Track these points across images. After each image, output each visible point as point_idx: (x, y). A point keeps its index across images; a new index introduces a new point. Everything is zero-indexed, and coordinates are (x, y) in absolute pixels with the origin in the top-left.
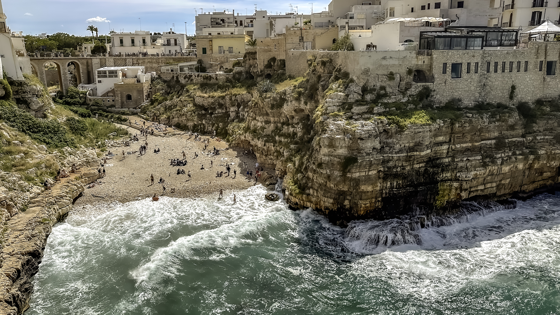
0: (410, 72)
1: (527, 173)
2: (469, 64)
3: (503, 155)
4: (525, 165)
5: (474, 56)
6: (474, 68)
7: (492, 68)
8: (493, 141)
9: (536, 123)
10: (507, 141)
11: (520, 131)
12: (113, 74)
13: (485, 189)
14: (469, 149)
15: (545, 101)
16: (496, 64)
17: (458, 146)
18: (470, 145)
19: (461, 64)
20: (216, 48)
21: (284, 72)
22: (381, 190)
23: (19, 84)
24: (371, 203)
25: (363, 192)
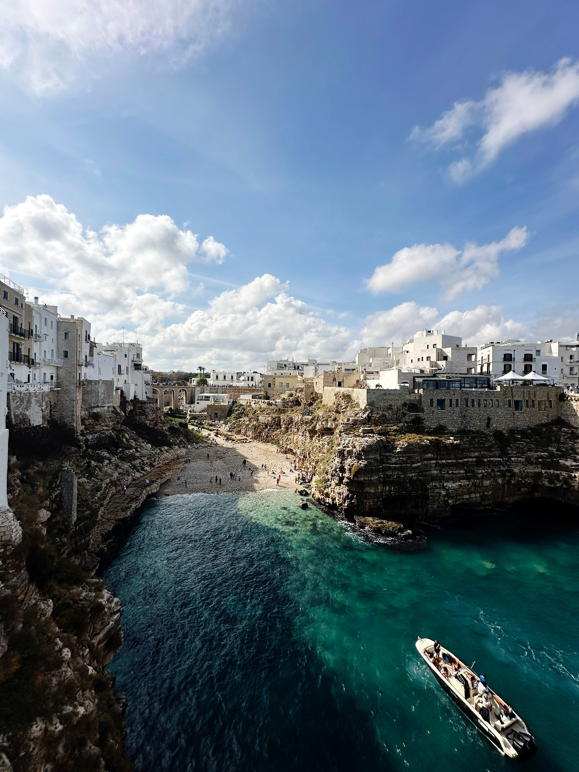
0: (405, 405)
1: (506, 487)
2: (451, 400)
3: (483, 471)
4: (503, 480)
5: (454, 395)
6: (455, 403)
7: (470, 404)
8: (475, 459)
9: (509, 446)
10: (485, 460)
11: (497, 453)
12: (207, 398)
13: (470, 498)
14: (453, 465)
15: (517, 430)
16: (473, 401)
17: (444, 461)
18: (454, 461)
19: (444, 400)
20: (277, 384)
21: (321, 402)
22: (382, 492)
23: (143, 403)
24: (374, 502)
25: (367, 493)
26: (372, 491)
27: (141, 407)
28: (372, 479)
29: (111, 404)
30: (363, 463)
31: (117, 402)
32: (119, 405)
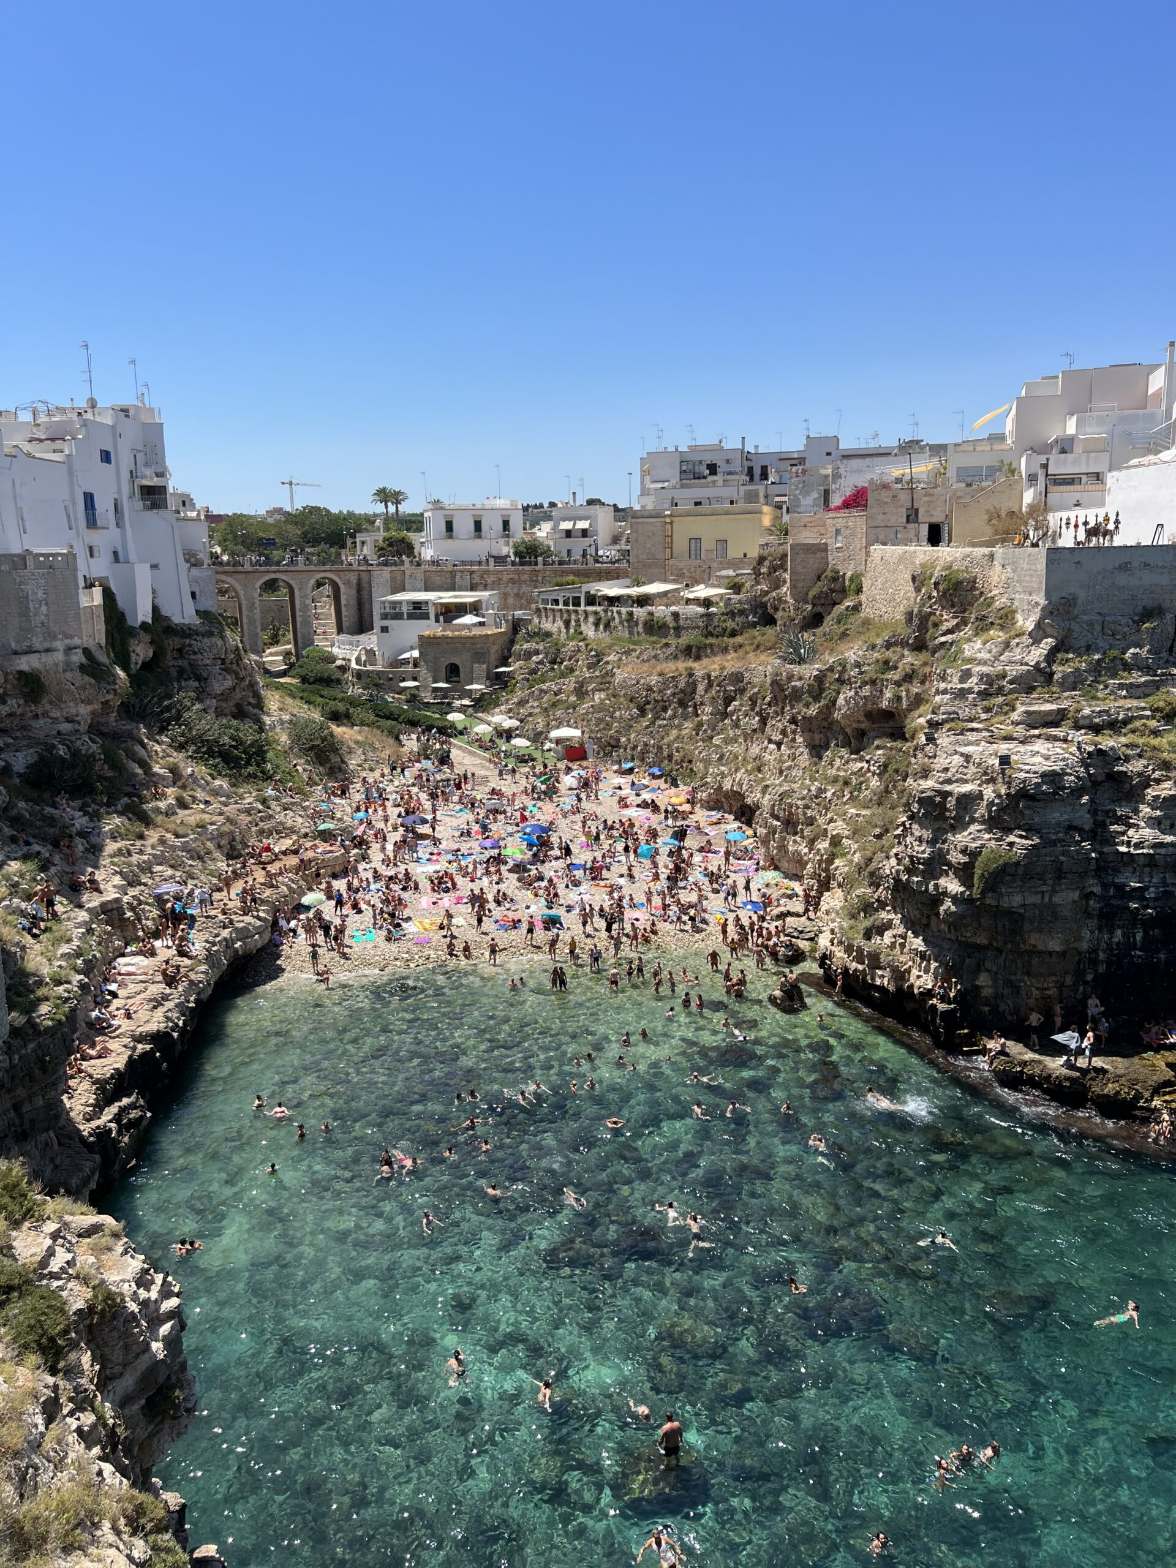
12: (417, 611)
20: (681, 543)
21: (856, 608)
22: (1094, 951)
23: (185, 632)
24: (1061, 986)
25: (1034, 952)
26: (1055, 945)
27: (180, 650)
28: (1057, 899)
29: (76, 641)
30: (1019, 843)
31: (94, 634)
32: (103, 642)
